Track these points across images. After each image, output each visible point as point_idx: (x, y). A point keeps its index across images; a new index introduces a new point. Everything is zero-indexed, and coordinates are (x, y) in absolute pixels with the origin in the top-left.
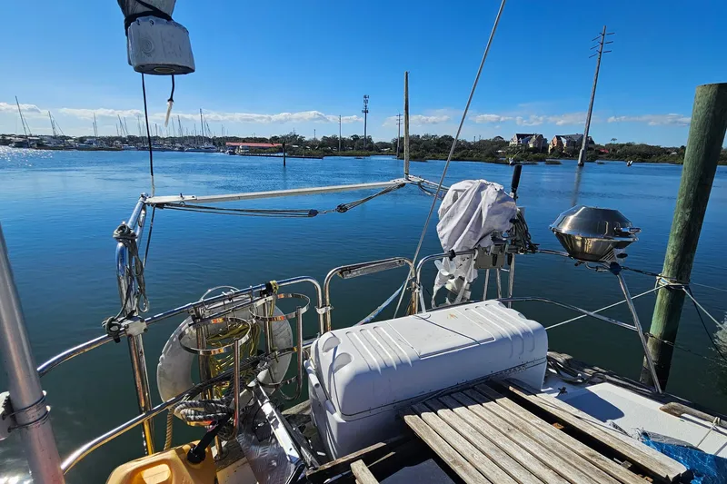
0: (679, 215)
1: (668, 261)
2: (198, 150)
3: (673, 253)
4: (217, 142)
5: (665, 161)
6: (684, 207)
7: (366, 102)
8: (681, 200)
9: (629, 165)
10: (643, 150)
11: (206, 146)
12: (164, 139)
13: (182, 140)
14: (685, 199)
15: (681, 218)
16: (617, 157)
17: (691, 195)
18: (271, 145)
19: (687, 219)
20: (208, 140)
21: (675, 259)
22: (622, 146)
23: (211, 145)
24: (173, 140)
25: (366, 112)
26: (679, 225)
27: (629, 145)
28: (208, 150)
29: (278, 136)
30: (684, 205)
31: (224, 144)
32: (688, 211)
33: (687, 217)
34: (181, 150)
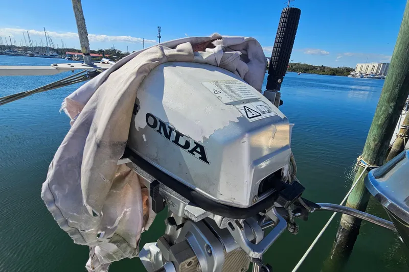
0: (383, 108)
1: (369, 146)
2: (45, 56)
3: (374, 140)
4: (60, 52)
5: (315, 73)
6: (388, 102)
7: (159, 31)
8: (387, 95)
9: (299, 74)
10: (305, 67)
11: (51, 54)
12: (19, 48)
13: (33, 49)
14: (391, 95)
15: (385, 111)
16: (293, 70)
17: (397, 90)
18: (98, 55)
19: (390, 112)
20: (53, 50)
21: (376, 145)
22: (296, 64)
23: (55, 53)
24: (26, 49)
25: (160, 37)
26: (383, 116)
27: (298, 64)
28: (52, 56)
29: (103, 49)
30: (389, 99)
31: (65, 53)
32: (392, 104)
33: (391, 111)
34: (32, 55)
